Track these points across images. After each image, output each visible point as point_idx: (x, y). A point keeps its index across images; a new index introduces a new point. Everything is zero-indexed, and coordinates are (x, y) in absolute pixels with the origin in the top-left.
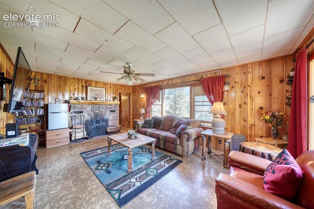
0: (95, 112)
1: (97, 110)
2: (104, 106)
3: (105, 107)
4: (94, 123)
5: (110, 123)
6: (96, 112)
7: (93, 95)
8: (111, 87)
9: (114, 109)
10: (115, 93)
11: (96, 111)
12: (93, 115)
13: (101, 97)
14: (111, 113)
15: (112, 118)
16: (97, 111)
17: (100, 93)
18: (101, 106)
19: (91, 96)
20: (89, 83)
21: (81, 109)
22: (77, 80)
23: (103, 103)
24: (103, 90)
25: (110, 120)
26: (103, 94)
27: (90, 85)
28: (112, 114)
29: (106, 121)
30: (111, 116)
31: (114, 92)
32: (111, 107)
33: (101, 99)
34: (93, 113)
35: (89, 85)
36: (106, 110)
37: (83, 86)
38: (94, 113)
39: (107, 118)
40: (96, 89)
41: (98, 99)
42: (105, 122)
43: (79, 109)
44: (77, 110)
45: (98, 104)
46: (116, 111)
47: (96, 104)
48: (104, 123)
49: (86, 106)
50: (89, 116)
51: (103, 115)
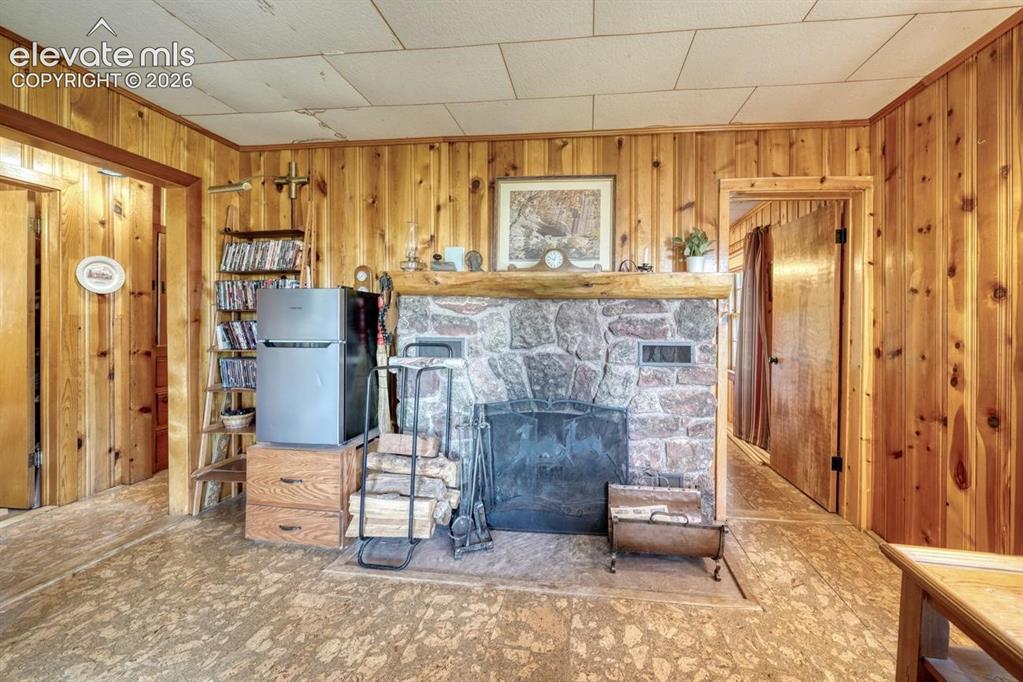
0: (534, 352)
1: (548, 341)
2: (597, 307)
3: (604, 322)
4: (524, 431)
5: (642, 452)
6: (542, 356)
7: (528, 236)
8: (656, 164)
9: (679, 340)
10: (690, 205)
11: (540, 350)
12: (517, 376)
13: (583, 243)
14: (649, 369)
15: (662, 415)
16: (552, 349)
17: (576, 215)
18: (571, 313)
19: (520, 243)
20: (510, 158)
21: (453, 326)
22: (445, 148)
23: (587, 285)
24: (596, 194)
25: (643, 422)
26: (597, 226)
27: (514, 168)
28: (661, 381)
29: (614, 429)
30: (655, 392)
31: (689, 196)
32: (659, 316)
33: (581, 256)
34: (520, 360)
35: (512, 173)
36: (612, 339)
37: (476, 184)
38: (528, 360)
39: (616, 403)
40: (552, 194)
41: (554, 260)
42: (598, 431)
43: (439, 329)
44: (431, 335)
45: (554, 299)
46: (697, 355)
47: (539, 292)
48: (596, 444)
49: (479, 309)
50: (498, 375)
51: (586, 378)
